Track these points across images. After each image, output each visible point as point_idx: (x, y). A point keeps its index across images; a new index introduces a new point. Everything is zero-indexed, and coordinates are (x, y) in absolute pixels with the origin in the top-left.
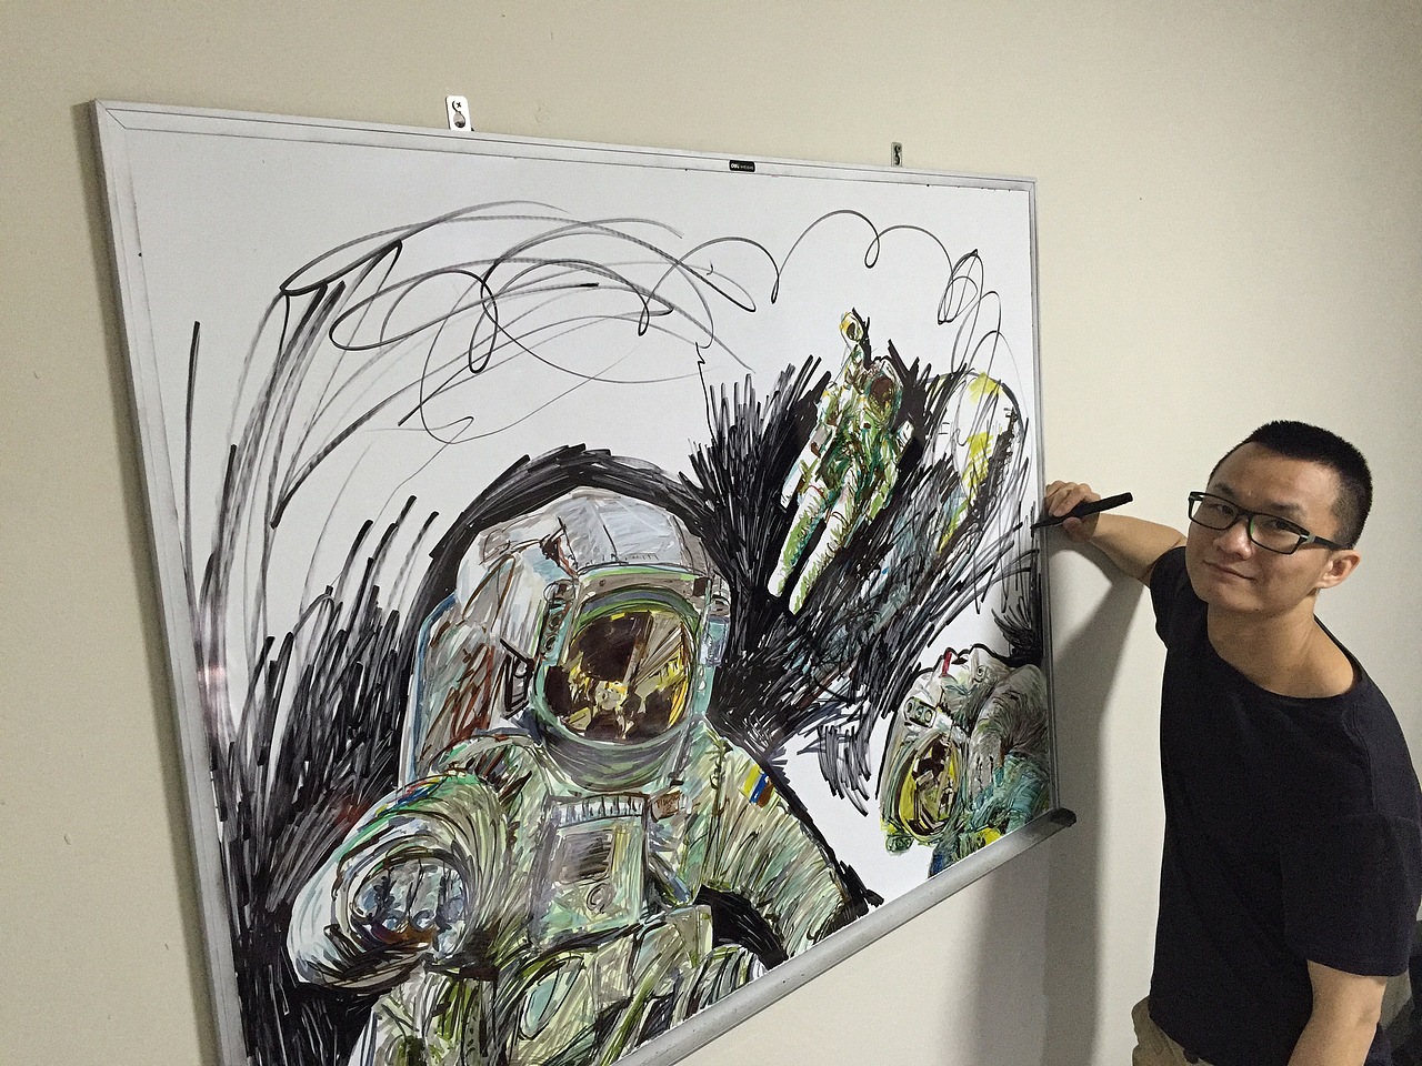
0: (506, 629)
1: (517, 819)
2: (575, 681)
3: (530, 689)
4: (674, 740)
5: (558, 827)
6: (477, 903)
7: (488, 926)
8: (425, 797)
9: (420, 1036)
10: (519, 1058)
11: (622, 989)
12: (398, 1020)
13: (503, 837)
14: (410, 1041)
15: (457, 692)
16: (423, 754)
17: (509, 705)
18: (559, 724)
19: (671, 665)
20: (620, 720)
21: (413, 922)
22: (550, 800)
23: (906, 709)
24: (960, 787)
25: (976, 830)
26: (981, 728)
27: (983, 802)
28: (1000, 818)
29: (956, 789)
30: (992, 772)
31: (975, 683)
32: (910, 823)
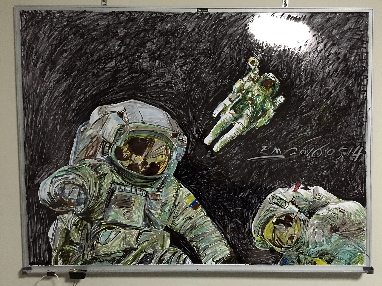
0: (104, 133)
1: (103, 184)
2: (125, 152)
3: (110, 151)
4: (159, 178)
5: (115, 190)
6: (88, 202)
7: (91, 209)
8: (76, 169)
9: (69, 229)
10: (98, 249)
12: (64, 223)
13: (98, 187)
14: (66, 229)
15: (87, 146)
16: (76, 159)
17: (103, 153)
18: (118, 162)
19: (161, 156)
20: (140, 167)
21: (70, 200)
22: (113, 182)
23: (271, 198)
24: (301, 236)
25: (310, 256)
26: (317, 218)
27: (316, 247)
28: (327, 257)
29: (298, 237)
30: (323, 237)
31: (315, 199)
32: (270, 240)
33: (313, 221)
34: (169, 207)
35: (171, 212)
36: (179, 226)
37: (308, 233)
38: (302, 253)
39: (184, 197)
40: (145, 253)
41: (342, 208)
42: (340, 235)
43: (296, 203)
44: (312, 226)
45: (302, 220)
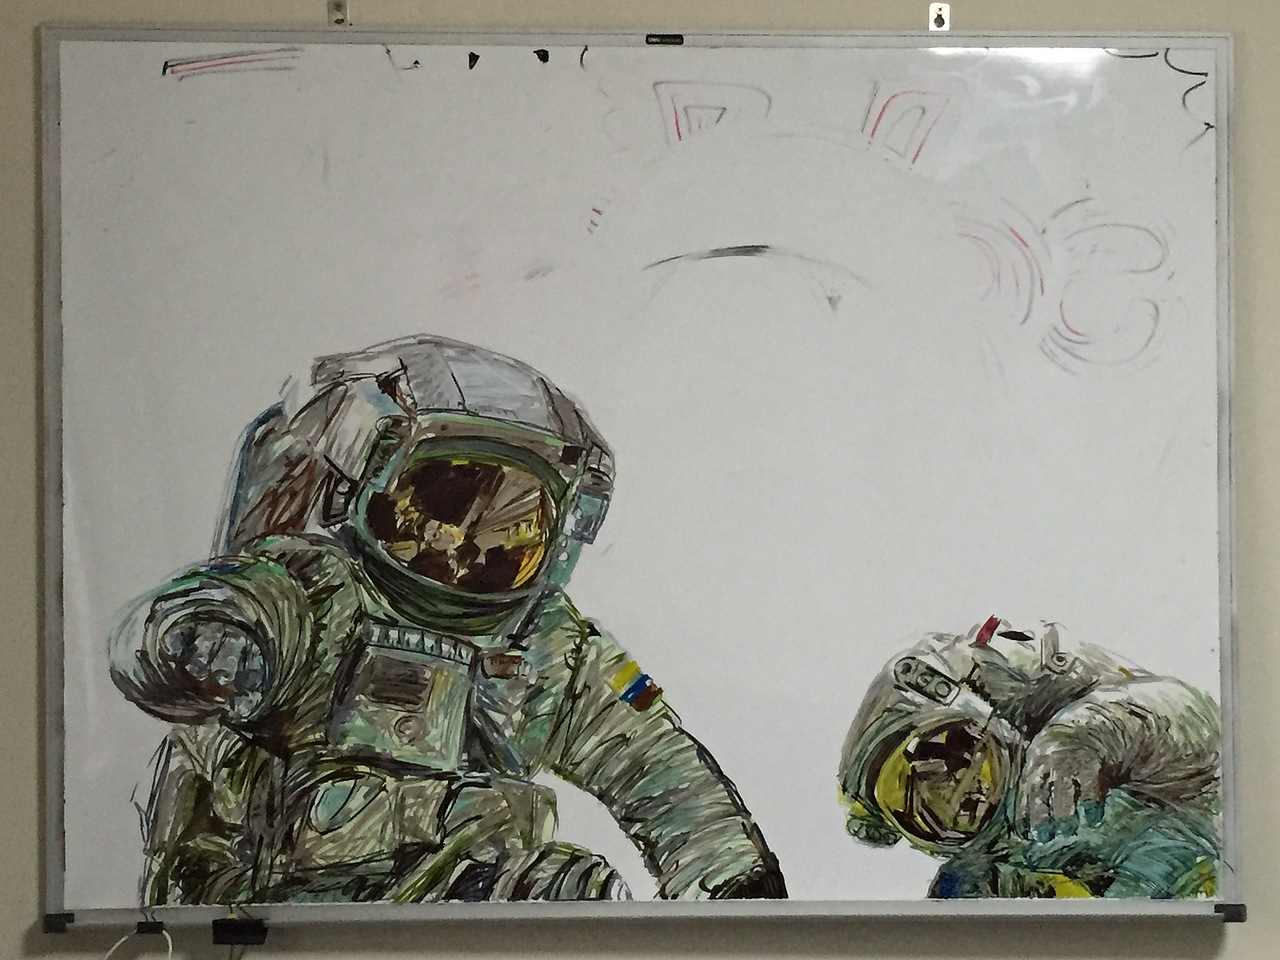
0: (331, 447)
1: (325, 621)
2: (402, 513)
3: (351, 507)
4: (520, 602)
5: (368, 644)
6: (276, 683)
7: (285, 708)
8: (234, 571)
9: (209, 779)
10: (307, 846)
11: (430, 831)
12: (191, 756)
13: (308, 633)
14: (199, 778)
15: (276, 490)
16: (237, 535)
17: (327, 518)
18: (380, 548)
19: (523, 526)
20: (453, 564)
21: (212, 676)
22: (361, 615)
23: (900, 670)
24: (1002, 800)
25: (1034, 869)
26: (1055, 737)
27: (1052, 836)
28: (1090, 871)
29: (993, 800)
30: (1076, 802)
31: (1047, 672)
32: (896, 814)
33: (1043, 746)
34: (550, 700)
35: (559, 717)
36: (584, 766)
37: (1024, 787)
38: (1005, 859)
39: (603, 666)
40: (467, 862)
41: (1140, 702)
42: (1134, 794)
43: (982, 687)
44: (1037, 765)
45: (1004, 745)
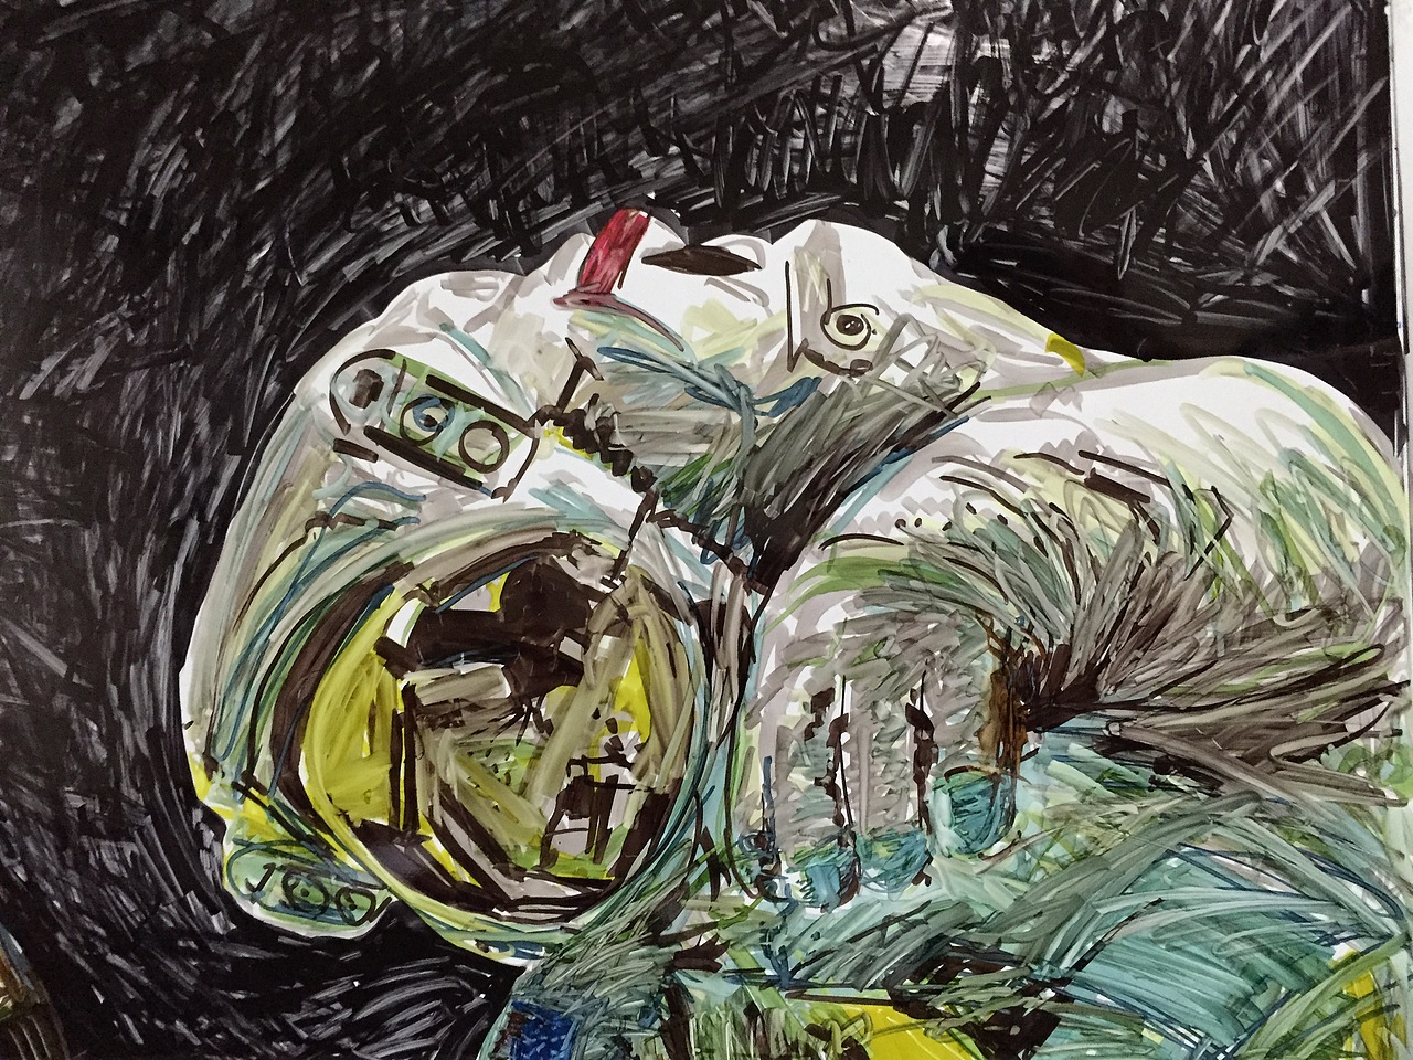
23: (345, 392)
24: (688, 777)
25: (799, 990)
26: (850, 572)
27: (850, 886)
28: (979, 994)
29: (659, 782)
30: (920, 779)
31: (809, 369)
32: (367, 833)
37: (752, 737)
38: (705, 959)
42: (1112, 746)
43: (606, 429)
44: (791, 665)
45: (684, 609)
